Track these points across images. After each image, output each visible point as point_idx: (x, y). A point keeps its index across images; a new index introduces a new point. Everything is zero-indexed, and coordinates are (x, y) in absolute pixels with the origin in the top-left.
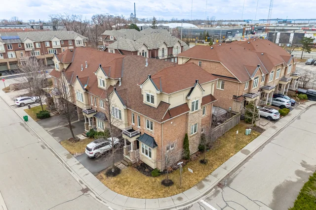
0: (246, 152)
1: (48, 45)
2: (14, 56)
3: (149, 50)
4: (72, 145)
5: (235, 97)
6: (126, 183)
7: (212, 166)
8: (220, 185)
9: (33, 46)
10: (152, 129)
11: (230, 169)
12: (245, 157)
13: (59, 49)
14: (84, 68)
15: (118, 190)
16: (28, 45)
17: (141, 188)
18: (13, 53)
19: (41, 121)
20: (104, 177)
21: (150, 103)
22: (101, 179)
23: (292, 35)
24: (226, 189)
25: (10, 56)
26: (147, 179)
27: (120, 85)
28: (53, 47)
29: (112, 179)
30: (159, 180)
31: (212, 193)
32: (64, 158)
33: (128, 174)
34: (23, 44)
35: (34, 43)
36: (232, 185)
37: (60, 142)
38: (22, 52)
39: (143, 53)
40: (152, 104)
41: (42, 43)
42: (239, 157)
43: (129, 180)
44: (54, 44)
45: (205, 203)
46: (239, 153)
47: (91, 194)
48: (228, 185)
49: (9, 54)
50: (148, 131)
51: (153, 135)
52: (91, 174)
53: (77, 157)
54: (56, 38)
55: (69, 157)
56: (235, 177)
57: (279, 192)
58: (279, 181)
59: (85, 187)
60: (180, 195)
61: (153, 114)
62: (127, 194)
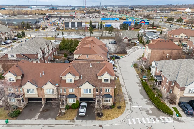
3: (42, 51)
4: (65, 117)
6: (109, 115)
7: (122, 95)
8: (130, 100)
10: (109, 91)
12: (124, 88)
14: (42, 75)
17: (115, 114)
19: (19, 117)
20: (100, 118)
21: (106, 82)
22: (100, 120)
23: (76, 23)
24: (132, 100)
26: (113, 110)
27: (82, 78)
29: (103, 117)
30: (116, 108)
31: (131, 103)
32: (71, 123)
33: (106, 112)
36: (132, 98)
37: (56, 120)
39: (40, 53)
40: (107, 82)
43: (109, 114)
45: (133, 106)
46: (122, 87)
47: (104, 126)
50: (107, 92)
51: (110, 93)
52: (93, 121)
53: (77, 119)
56: (130, 95)
59: (99, 126)
60: (126, 108)
61: (110, 85)
62: (114, 118)
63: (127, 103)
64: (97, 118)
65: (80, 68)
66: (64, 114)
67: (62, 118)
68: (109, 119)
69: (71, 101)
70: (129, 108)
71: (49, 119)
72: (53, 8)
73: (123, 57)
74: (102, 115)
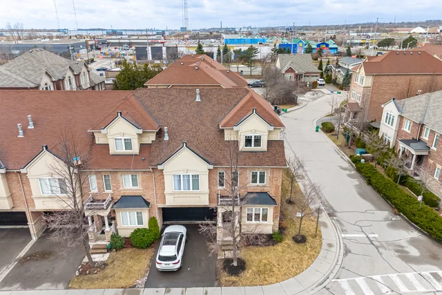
4: (105, 277)
6: (268, 267)
8: (331, 215)
10: (262, 180)
14: (25, 130)
17: (289, 261)
20: (233, 278)
21: (253, 148)
22: (234, 284)
24: (339, 215)
26: (279, 247)
27: (166, 138)
29: (247, 274)
30: (288, 241)
31: (337, 225)
33: (256, 257)
36: (336, 209)
37: (68, 288)
43: (265, 261)
45: (346, 235)
48: (334, 211)
50: (257, 186)
51: (266, 190)
52: (209, 289)
53: (147, 285)
56: (327, 202)
60: (325, 242)
61: (267, 160)
62: (286, 276)
63: (325, 225)
64: (225, 277)
65: (162, 105)
66: (105, 264)
67: (92, 281)
68: (270, 280)
69: (129, 222)
70: (334, 241)
71: (44, 286)
72: (114, 33)
73: (288, 110)
74: (242, 266)
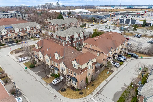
0: (107, 81)
1: (25, 30)
2: (11, 36)
3: (71, 36)
4: (47, 80)
5: (104, 59)
6: (68, 94)
7: (95, 86)
8: (98, 93)
9: (19, 30)
10: (76, 75)
11: (101, 88)
12: (106, 82)
13: (30, 31)
15: (66, 96)
16: (17, 31)
17: (73, 95)
18: (10, 34)
19: (32, 69)
20: (61, 92)
22: (60, 92)
23: (131, 20)
24: (100, 95)
25: (9, 36)
26: (75, 92)
27: (64, 59)
28: (27, 31)
29: (64, 92)
31: (95, 96)
32: (45, 85)
33: (69, 91)
34: (14, 30)
35: (19, 29)
36: (102, 93)
37: (42, 78)
38: (14, 33)
39: (68, 38)
40: (76, 68)
41: (23, 29)
42: (104, 82)
43: (69, 93)
44: (27, 29)
45: (93, 99)
46: (104, 81)
47: (58, 98)
48: (100, 93)
49: (9, 34)
52: (56, 91)
53: (50, 84)
54: (28, 26)
55: (47, 85)
56: (102, 90)
57: (115, 95)
58: (116, 91)
59: (55, 96)
60: (86, 97)
61: (77, 71)
62: (69, 97)
66: (49, 77)
67: (45, 79)
70: (87, 99)
71: (40, 76)
